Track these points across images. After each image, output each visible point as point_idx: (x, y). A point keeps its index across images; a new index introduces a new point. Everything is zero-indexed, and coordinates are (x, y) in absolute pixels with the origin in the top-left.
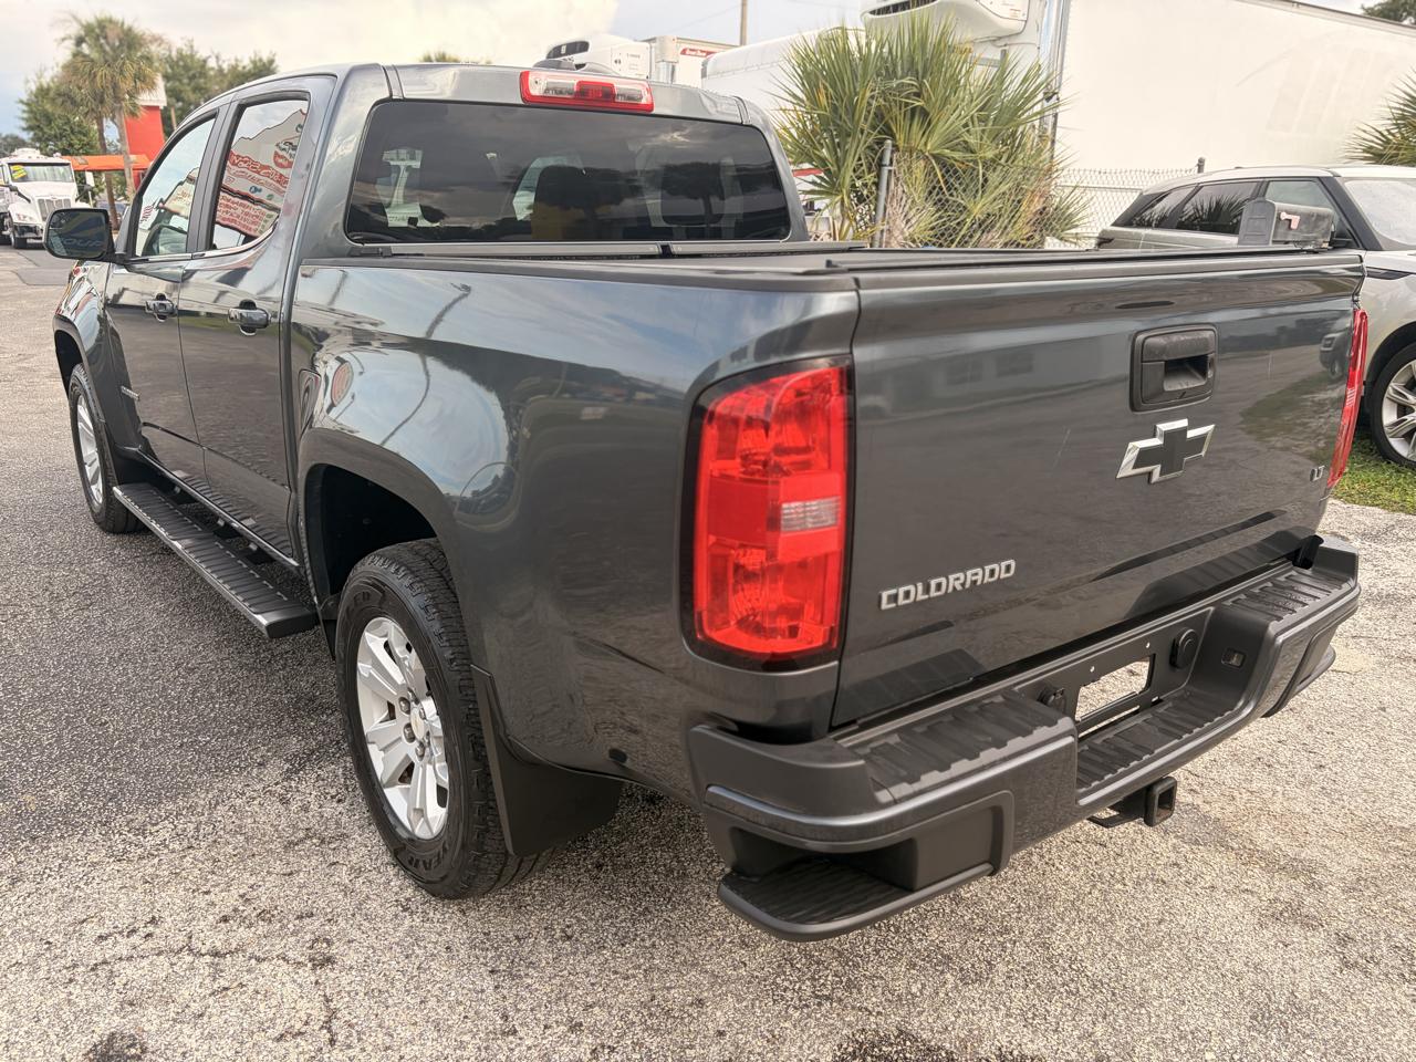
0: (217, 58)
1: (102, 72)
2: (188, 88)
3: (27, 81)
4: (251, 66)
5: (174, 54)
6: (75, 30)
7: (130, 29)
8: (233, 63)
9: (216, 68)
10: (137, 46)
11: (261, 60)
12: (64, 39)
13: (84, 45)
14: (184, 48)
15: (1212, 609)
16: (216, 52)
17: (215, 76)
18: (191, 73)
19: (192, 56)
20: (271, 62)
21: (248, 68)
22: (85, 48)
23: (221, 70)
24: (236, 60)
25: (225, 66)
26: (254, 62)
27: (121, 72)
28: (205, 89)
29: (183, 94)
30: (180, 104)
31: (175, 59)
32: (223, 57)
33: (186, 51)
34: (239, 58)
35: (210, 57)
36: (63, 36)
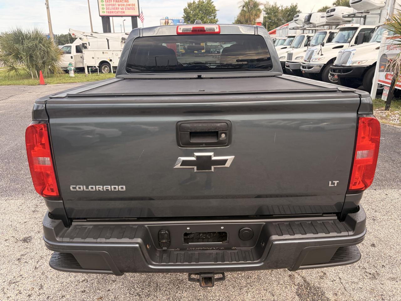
0: (282, 7)
1: (247, 14)
2: (273, 16)
3: (235, 18)
4: (290, 8)
5: (271, 7)
6: (243, 4)
7: (256, 2)
8: (286, 7)
9: (281, 9)
10: (257, 7)
11: (293, 6)
12: (240, 7)
13: (245, 8)
14: (274, 5)
15: (264, 223)
16: (282, 5)
17: (281, 12)
18: (274, 12)
19: (275, 7)
20: (296, 6)
21: (289, 8)
22: (245, 9)
23: (282, 10)
24: (287, 7)
25: (283, 9)
26: (291, 7)
27: (252, 14)
28: (277, 16)
29: (271, 18)
30: (270, 20)
31: (271, 8)
32: (283, 6)
33: (274, 6)
34: (287, 6)
35: (280, 7)
36: (240, 6)
